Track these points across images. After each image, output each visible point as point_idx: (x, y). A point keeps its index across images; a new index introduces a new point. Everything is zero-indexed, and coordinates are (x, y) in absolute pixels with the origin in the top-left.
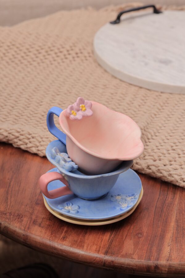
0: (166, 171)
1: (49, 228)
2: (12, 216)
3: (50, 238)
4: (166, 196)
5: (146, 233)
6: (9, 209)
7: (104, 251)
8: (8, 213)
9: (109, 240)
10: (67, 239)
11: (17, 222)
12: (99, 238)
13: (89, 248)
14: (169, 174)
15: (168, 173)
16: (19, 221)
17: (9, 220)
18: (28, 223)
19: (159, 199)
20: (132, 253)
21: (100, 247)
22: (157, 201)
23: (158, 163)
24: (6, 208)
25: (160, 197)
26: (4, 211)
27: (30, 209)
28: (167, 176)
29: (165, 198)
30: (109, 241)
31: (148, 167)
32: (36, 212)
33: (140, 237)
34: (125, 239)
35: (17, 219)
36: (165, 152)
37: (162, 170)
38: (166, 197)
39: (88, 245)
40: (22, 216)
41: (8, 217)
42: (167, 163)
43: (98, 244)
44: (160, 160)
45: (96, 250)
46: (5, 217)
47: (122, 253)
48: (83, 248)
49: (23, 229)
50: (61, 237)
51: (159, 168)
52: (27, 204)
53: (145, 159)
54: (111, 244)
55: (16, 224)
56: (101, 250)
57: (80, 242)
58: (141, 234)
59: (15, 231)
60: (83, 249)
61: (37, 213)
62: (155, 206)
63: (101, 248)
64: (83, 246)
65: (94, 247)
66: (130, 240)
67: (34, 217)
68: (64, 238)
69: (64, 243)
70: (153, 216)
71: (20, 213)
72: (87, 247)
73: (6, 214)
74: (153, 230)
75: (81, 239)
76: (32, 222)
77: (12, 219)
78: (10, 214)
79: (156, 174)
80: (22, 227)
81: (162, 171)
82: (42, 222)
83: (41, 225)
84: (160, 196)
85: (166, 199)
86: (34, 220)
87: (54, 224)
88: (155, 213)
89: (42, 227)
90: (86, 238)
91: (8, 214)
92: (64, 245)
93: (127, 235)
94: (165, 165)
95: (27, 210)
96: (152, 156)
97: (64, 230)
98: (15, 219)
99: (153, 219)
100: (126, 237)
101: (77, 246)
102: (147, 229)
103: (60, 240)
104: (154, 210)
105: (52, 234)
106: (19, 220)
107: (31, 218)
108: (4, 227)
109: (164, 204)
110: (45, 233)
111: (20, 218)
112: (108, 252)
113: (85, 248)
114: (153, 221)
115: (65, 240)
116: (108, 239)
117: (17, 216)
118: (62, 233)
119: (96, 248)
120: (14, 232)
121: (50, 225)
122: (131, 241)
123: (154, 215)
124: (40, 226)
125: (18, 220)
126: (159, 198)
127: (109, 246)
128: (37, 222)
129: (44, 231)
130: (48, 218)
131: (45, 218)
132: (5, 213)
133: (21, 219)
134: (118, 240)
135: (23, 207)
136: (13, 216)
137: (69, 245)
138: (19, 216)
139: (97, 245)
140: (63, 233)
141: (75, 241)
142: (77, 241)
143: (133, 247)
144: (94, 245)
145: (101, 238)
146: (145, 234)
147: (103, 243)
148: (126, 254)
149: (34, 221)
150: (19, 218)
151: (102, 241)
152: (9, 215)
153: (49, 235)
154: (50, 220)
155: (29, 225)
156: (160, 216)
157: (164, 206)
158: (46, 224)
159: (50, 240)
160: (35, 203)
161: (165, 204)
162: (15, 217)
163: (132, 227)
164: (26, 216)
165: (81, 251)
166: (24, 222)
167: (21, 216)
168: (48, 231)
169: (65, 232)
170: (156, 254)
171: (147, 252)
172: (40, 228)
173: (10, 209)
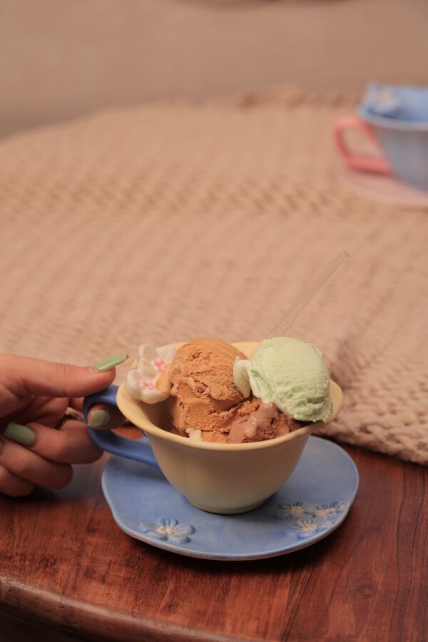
0: (411, 437)
1: (128, 585)
2: (27, 563)
3: (134, 610)
4: (420, 498)
5: (383, 584)
6: (18, 546)
7: (279, 632)
8: (17, 554)
9: (288, 605)
10: (179, 610)
11: (42, 576)
12: (261, 603)
13: (238, 627)
14: (420, 443)
15: (417, 442)
16: (47, 573)
17: (20, 571)
18: (73, 576)
19: (405, 505)
20: (352, 633)
21: (267, 624)
22: (401, 510)
23: (388, 419)
24: (10, 543)
25: (406, 501)
26: (7, 551)
27: (72, 544)
28: (415, 449)
29: (420, 502)
30: (290, 608)
31: (364, 429)
32: (89, 549)
33: (369, 596)
34: (330, 602)
35: (42, 569)
36: (405, 395)
37: (402, 434)
38: (422, 500)
39: (236, 619)
40: (55, 560)
41: (18, 564)
42: (413, 417)
43: (261, 617)
44: (393, 412)
45: (257, 632)
46: (9, 566)
47: (326, 636)
48: (223, 628)
49: (60, 591)
50: (163, 604)
51: (393, 431)
52: (65, 532)
53: (354, 411)
54: (296, 614)
55: (39, 581)
56: (270, 630)
57: (214, 614)
58: (370, 587)
59: (38, 598)
60: (222, 630)
61: (93, 552)
62: (397, 521)
63: (270, 627)
64: (223, 625)
65: (253, 625)
66: (344, 603)
67: (85, 562)
68: (170, 607)
69: (172, 618)
70: (396, 545)
71: (47, 553)
72: (234, 626)
73: (11, 558)
74: (400, 578)
75: (214, 606)
76: (81, 575)
77: (27, 568)
78: (23, 558)
79: (386, 446)
80: (58, 587)
81: (402, 438)
82: (107, 572)
83: (107, 579)
84: (405, 497)
85: (421, 504)
86: (88, 567)
87: (140, 576)
88: (398, 537)
89: (110, 584)
90: (227, 604)
91: (17, 559)
92: (173, 623)
93: (333, 592)
94: (407, 424)
95: (65, 546)
96: (374, 404)
97: (167, 588)
98: (38, 569)
99: (395, 552)
100: (332, 597)
101: (207, 624)
102: (383, 575)
103: (161, 612)
104: (395, 531)
105: (136, 599)
106: (48, 570)
107: (79, 564)
108: (10, 590)
109: (419, 515)
110: (120, 597)
111: (49, 564)
112: (289, 633)
113: (228, 627)
114: (398, 557)
115: (175, 613)
116: (286, 603)
117: (42, 560)
118: (164, 596)
119: (258, 627)
120: (36, 601)
121: (129, 578)
122: (347, 605)
123: (398, 543)
124: (103, 580)
125: (44, 572)
126: (403, 503)
127: (290, 619)
128: (95, 572)
129: (114, 593)
130: (123, 562)
131: (115, 563)
132: (9, 555)
133: (53, 567)
134: (311, 604)
135: (56, 539)
136: (32, 561)
137: (186, 622)
138: (48, 560)
139: (259, 619)
140: (166, 597)
141: (199, 612)
142: (204, 613)
143: (353, 619)
144: (250, 619)
145: (266, 603)
146: (380, 587)
147: (272, 613)
148: (338, 636)
149: (87, 571)
150: (46, 566)
151: (270, 609)
152: (20, 560)
153: (130, 601)
154: (128, 565)
155: (75, 582)
156: (411, 544)
157: (420, 520)
158: (120, 577)
159: (133, 613)
160: (84, 529)
161: (421, 516)
162: (37, 565)
163: (345, 573)
164: (65, 560)
165: (219, 635)
166: (60, 575)
167: (52, 561)
168: (126, 592)
169: (171, 593)
170: (416, 633)
171: (391, 630)
172: (103, 587)
173: (21, 545)
